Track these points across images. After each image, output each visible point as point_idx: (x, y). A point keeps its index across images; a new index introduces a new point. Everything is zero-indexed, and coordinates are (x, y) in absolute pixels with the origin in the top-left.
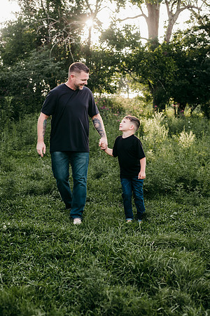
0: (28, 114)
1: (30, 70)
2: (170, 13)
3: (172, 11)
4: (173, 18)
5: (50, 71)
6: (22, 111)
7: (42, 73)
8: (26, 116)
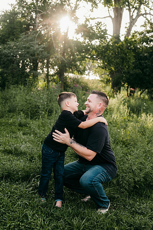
0: (13, 84)
1: (19, 49)
2: (131, 17)
3: (133, 15)
4: (133, 21)
5: (34, 51)
6: (8, 82)
7: (28, 53)
8: (12, 87)
